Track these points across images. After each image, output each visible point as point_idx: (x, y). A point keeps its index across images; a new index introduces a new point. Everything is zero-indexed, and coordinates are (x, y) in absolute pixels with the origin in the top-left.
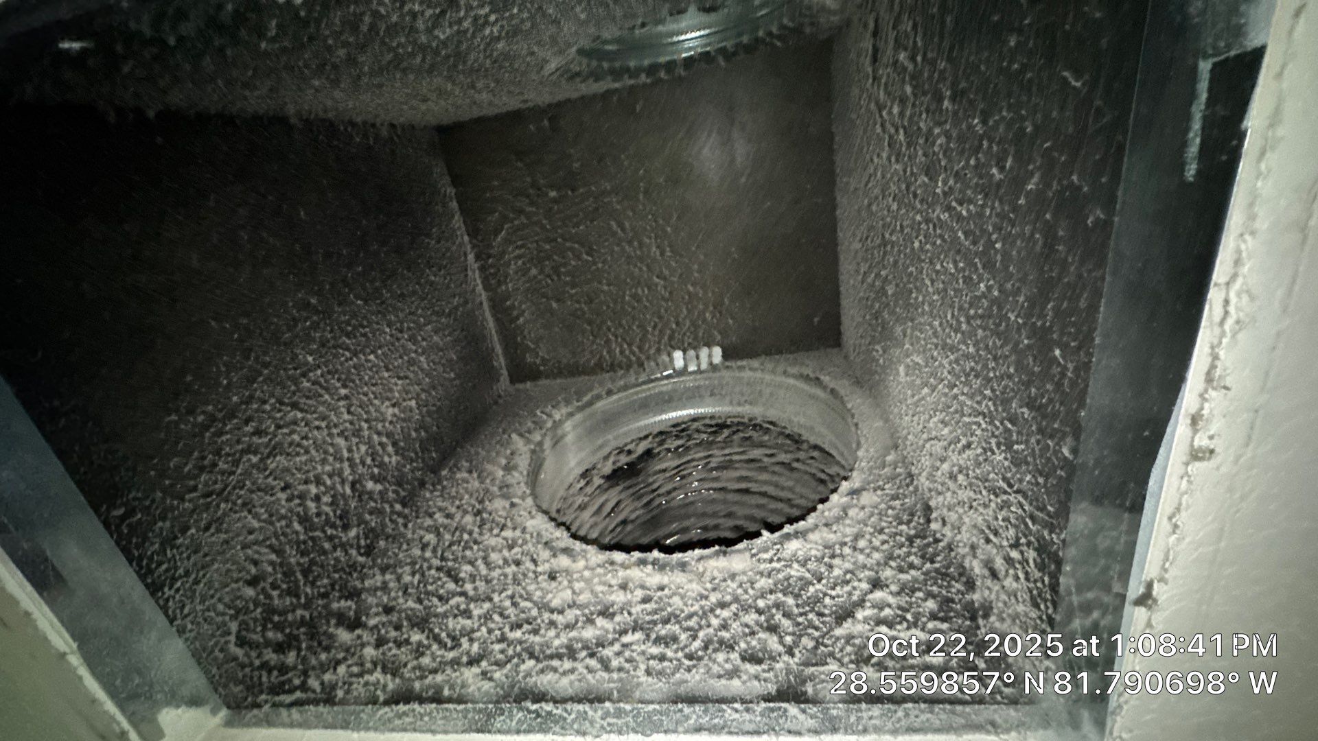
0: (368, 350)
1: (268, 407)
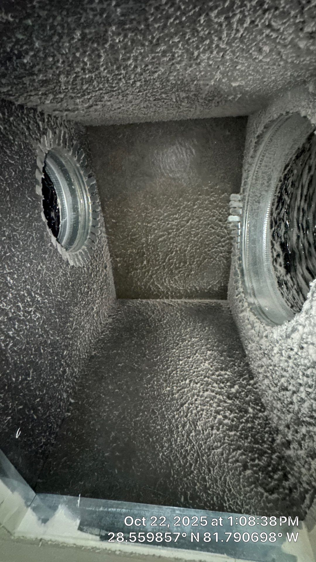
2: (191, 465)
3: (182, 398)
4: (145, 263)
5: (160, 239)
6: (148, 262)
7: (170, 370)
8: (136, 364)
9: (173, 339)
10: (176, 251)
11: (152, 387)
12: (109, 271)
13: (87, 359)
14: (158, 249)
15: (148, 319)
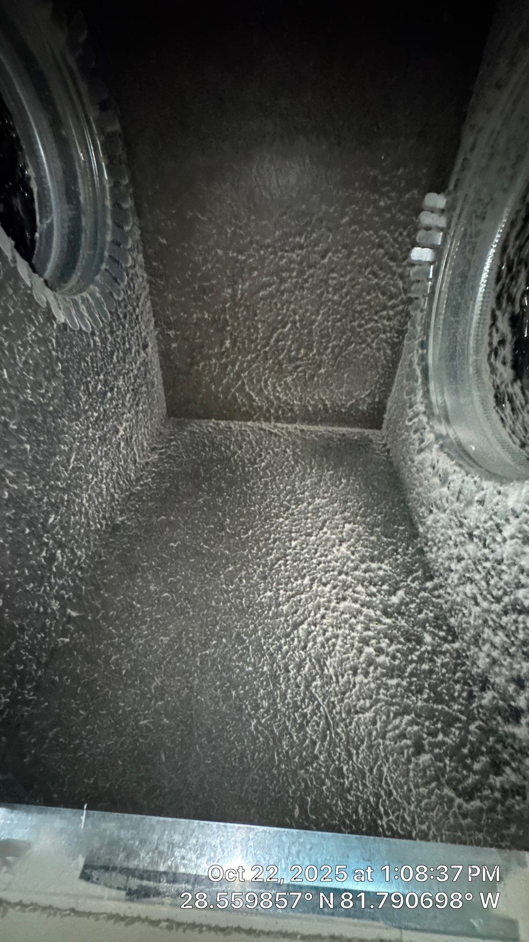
0: (287, 544)
1: (285, 648)
2: (314, 743)
3: (296, 612)
4: (228, 343)
5: (261, 294)
6: (234, 343)
7: (272, 557)
8: (205, 543)
9: (279, 499)
10: (294, 323)
11: (237, 589)
12: (152, 353)
13: (105, 532)
14: (256, 315)
15: (229, 460)
